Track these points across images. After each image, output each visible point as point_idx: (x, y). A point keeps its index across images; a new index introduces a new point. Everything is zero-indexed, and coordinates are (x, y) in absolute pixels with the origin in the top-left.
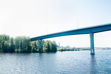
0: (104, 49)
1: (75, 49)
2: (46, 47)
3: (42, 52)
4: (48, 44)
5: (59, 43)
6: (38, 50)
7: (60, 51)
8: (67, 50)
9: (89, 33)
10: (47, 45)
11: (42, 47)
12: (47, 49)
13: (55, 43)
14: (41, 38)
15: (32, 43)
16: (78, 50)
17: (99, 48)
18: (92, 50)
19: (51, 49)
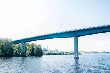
0: (91, 53)
1: (62, 53)
2: (30, 51)
3: (25, 56)
4: (33, 47)
5: (47, 46)
6: (21, 54)
7: (46, 55)
8: (54, 54)
9: (73, 37)
10: (31, 48)
11: (26, 50)
12: (31, 52)
13: (40, 46)
14: (25, 41)
15: (15, 46)
16: (66, 54)
17: (87, 52)
18: (76, 54)
19: (35, 53)
